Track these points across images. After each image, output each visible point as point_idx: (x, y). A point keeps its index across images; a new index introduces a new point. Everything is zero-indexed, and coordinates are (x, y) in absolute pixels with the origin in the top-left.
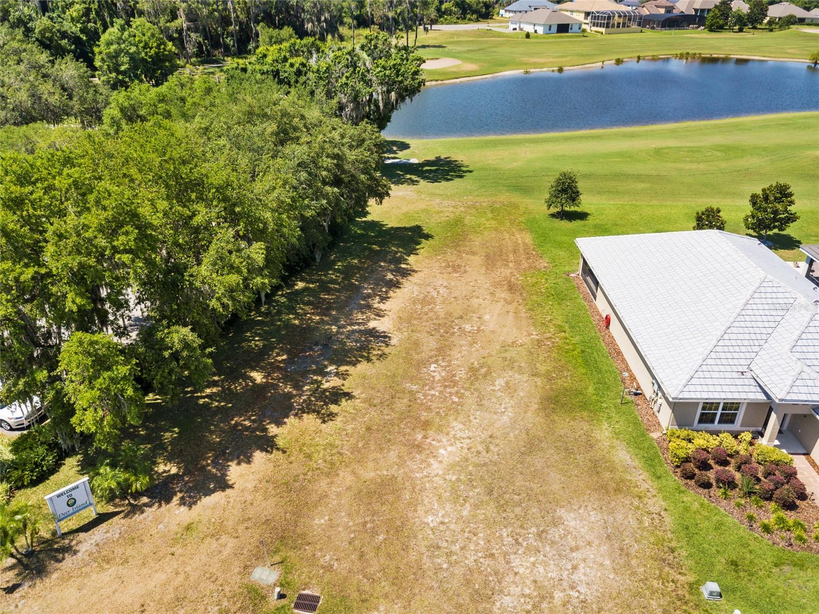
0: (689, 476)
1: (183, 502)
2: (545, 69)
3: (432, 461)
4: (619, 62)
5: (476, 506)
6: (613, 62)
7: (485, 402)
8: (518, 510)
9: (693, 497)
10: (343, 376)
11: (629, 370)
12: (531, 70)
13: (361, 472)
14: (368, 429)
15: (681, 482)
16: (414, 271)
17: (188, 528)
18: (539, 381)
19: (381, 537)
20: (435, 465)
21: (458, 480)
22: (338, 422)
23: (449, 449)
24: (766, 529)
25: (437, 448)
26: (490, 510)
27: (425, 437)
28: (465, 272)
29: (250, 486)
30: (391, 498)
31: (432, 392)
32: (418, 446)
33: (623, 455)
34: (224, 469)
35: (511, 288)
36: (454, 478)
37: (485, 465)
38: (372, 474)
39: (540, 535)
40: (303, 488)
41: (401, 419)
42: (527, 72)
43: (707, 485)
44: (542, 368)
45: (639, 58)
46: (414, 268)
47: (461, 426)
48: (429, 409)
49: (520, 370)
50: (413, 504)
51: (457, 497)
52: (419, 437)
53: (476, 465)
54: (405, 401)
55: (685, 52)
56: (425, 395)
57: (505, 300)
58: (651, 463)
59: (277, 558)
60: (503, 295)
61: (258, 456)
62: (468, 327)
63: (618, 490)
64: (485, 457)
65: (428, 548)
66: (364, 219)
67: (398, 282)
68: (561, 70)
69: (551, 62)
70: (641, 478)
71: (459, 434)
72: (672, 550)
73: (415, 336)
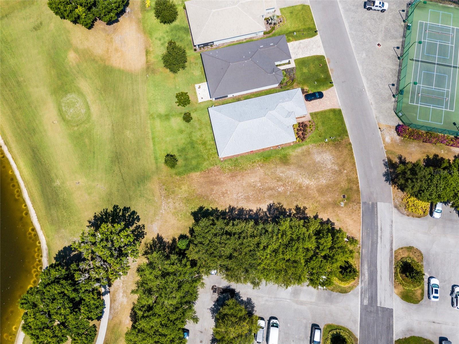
3: (310, 184)
5: (319, 175)
7: (289, 177)
8: (318, 168)
9: (307, 140)
10: (290, 210)
13: (316, 197)
14: (305, 198)
15: (303, 142)
17: (338, 221)
18: (278, 167)
19: (330, 189)
20: (311, 183)
21: (314, 179)
22: (305, 205)
23: (306, 182)
24: (312, 130)
25: (307, 184)
26: (319, 172)
27: (304, 187)
29: (326, 215)
31: (289, 188)
37: (309, 174)
39: (323, 164)
40: (324, 205)
41: (300, 193)
50: (322, 185)
51: (318, 178)
53: (309, 176)
54: (294, 193)
58: (300, 146)
59: (339, 203)
63: (309, 152)
65: (330, 181)
71: (301, 180)
72: (319, 145)
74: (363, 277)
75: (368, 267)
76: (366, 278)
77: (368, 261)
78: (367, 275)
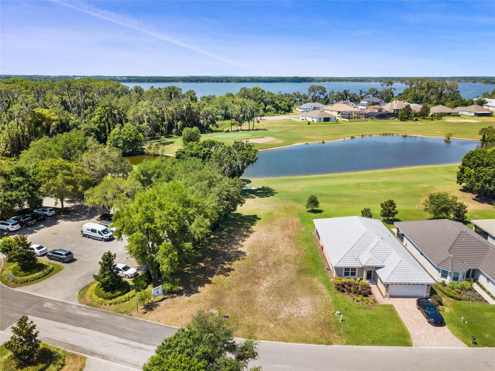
0: (338, 289)
1: (186, 296)
2: (316, 142)
3: (261, 286)
4: (352, 138)
5: (274, 297)
6: (350, 138)
7: (278, 272)
8: (286, 298)
9: (339, 295)
10: (231, 265)
11: (327, 263)
12: (309, 143)
13: (239, 289)
14: (240, 278)
15: (336, 291)
16: (254, 231)
17: (190, 301)
18: (297, 266)
19: (246, 304)
21: (269, 291)
22: (231, 276)
23: (266, 284)
24: (358, 301)
25: (262, 284)
26: (278, 298)
27: (259, 281)
28: (273, 232)
29: (206, 292)
30: (248, 295)
31: (261, 269)
32: (256, 283)
33: (320, 285)
34: (197, 288)
35: (290, 237)
36: (267, 291)
38: (242, 290)
39: (292, 303)
40: (222, 293)
41: (251, 276)
42: (307, 144)
43: (343, 291)
44: (298, 262)
45: (363, 136)
46: (254, 230)
47: (270, 278)
48: (260, 274)
49: (291, 263)
50: (255, 296)
51: (268, 294)
52: (257, 281)
53: (275, 288)
54: (252, 271)
55: (385, 132)
56: (259, 270)
57: (287, 241)
58: (328, 287)
59: (216, 308)
60: (287, 240)
61: (206, 285)
62: (274, 250)
63: (317, 293)
64: (277, 286)
65: (260, 306)
66: (234, 212)
67: (248, 235)
68: (323, 142)
69: (319, 139)
70: (325, 291)
71: (269, 280)
72: (330, 306)
73: (255, 253)
74: (85, 309)
75: (93, 318)
76: (80, 312)
77: (102, 320)
78: (83, 314)
